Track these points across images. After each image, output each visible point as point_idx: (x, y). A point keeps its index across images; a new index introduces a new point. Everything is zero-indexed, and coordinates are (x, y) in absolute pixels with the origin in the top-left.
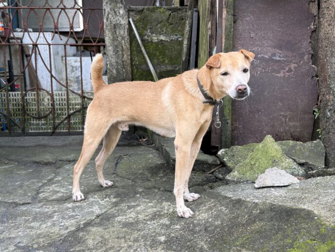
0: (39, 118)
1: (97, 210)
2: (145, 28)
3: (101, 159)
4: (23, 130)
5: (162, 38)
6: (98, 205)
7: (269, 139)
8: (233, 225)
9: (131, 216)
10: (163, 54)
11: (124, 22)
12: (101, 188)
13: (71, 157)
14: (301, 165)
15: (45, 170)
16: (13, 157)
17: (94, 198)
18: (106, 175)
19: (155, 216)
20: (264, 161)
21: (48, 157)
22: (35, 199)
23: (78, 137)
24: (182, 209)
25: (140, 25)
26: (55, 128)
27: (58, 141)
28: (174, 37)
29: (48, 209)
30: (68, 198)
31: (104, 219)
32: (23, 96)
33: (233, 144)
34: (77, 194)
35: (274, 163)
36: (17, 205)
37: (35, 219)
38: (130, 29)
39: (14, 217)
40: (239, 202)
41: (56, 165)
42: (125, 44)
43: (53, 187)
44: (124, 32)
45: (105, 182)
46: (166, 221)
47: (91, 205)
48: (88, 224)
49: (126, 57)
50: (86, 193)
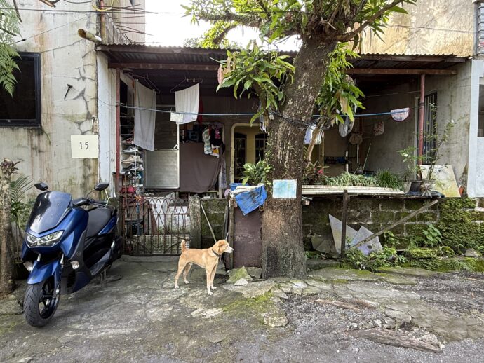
0: (158, 247)
1: (183, 292)
2: (207, 208)
3: (185, 274)
4: (151, 252)
5: (215, 212)
6: (184, 290)
7: (243, 267)
8: (223, 297)
9: (194, 294)
10: (215, 219)
11: (198, 206)
12: (185, 284)
13: (173, 269)
14: (252, 277)
15: (164, 275)
16: (150, 268)
17: (183, 288)
18: (187, 279)
19: (201, 295)
20: (240, 276)
21: (164, 269)
22: (162, 288)
23: (176, 257)
24: (209, 292)
25: (205, 206)
26: (165, 252)
27: (167, 259)
28: (221, 212)
29: (167, 291)
30: (174, 287)
31: (186, 295)
32: (152, 237)
33: (233, 268)
34: (177, 286)
35: (243, 276)
36: (156, 289)
37: (163, 295)
38: (201, 208)
39: (156, 293)
40: (227, 290)
41: (168, 273)
42: (199, 215)
43: (168, 283)
44: (198, 210)
45: (186, 282)
46: (204, 296)
47: (181, 290)
48: (181, 296)
49: (199, 220)
50: (180, 286)
